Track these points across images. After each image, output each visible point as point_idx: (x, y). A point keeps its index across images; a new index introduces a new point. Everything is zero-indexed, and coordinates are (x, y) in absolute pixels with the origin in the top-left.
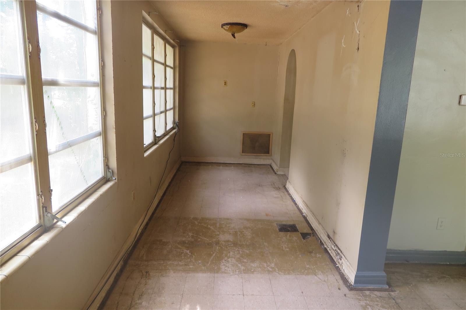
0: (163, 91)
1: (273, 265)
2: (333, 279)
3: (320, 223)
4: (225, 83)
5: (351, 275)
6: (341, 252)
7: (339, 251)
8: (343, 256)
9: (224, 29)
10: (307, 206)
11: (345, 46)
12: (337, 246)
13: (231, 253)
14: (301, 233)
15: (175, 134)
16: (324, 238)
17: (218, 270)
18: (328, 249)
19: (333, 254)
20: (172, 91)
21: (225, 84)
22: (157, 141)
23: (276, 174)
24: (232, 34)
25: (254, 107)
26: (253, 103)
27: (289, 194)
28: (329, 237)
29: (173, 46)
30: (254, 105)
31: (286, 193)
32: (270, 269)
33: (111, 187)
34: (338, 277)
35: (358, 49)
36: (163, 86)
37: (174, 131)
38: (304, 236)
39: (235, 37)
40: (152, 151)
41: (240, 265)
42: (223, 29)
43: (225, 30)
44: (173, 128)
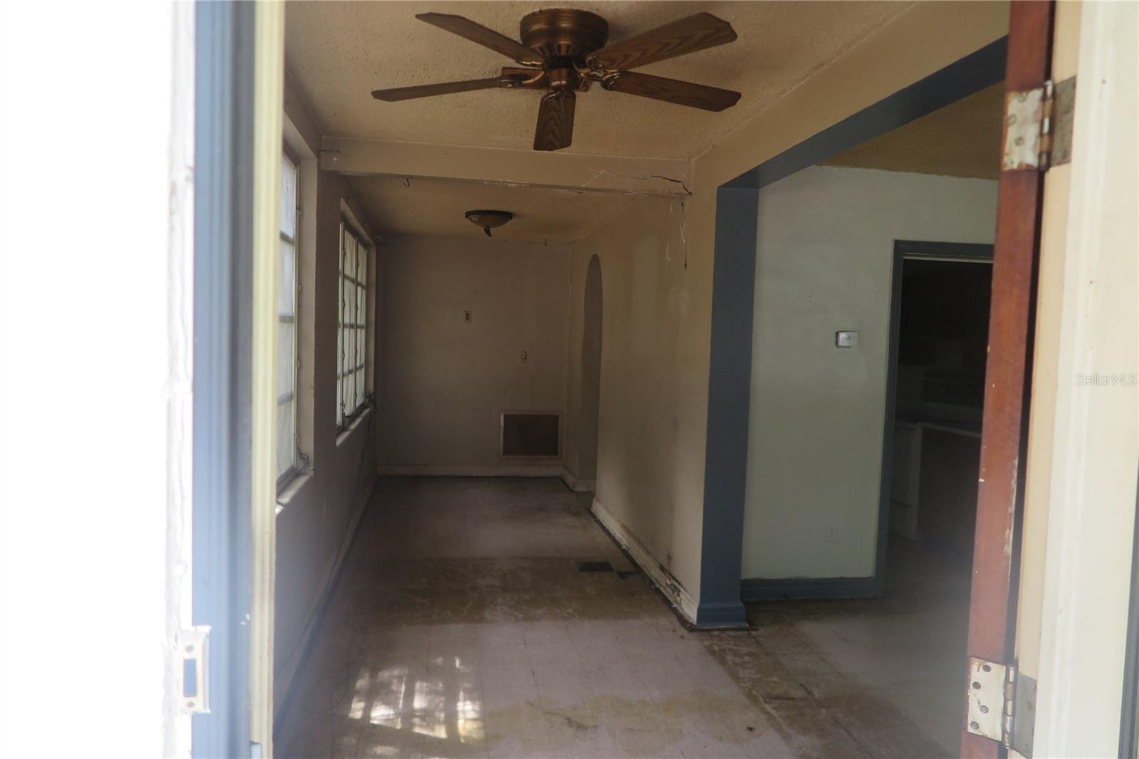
0: (352, 331)
1: (571, 611)
2: (666, 621)
3: (648, 553)
4: (468, 316)
5: (691, 612)
6: (679, 584)
7: (676, 584)
8: (682, 589)
9: (471, 220)
10: (628, 532)
11: (670, 259)
12: (673, 578)
13: (500, 600)
14: (618, 573)
15: (371, 415)
16: (654, 573)
17: (482, 620)
18: (662, 589)
19: (668, 592)
20: (363, 331)
21: (467, 319)
22: (346, 424)
23: (571, 491)
24: (485, 230)
25: (526, 362)
26: (522, 355)
27: (598, 522)
28: (662, 568)
29: (366, 246)
30: (525, 358)
31: (592, 520)
32: (567, 616)
33: (307, 483)
34: (674, 619)
35: (686, 265)
36: (353, 321)
37: (367, 411)
38: (622, 575)
39: (490, 235)
40: (344, 441)
41: (515, 613)
42: (468, 220)
43: (474, 222)
44: (363, 407)
